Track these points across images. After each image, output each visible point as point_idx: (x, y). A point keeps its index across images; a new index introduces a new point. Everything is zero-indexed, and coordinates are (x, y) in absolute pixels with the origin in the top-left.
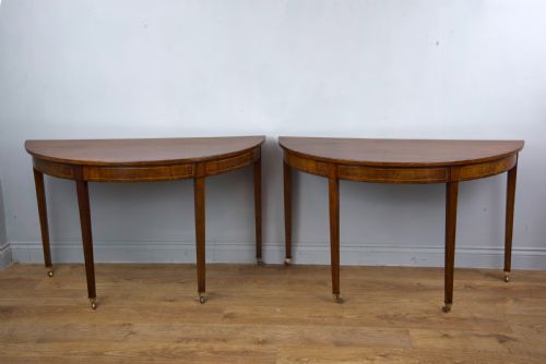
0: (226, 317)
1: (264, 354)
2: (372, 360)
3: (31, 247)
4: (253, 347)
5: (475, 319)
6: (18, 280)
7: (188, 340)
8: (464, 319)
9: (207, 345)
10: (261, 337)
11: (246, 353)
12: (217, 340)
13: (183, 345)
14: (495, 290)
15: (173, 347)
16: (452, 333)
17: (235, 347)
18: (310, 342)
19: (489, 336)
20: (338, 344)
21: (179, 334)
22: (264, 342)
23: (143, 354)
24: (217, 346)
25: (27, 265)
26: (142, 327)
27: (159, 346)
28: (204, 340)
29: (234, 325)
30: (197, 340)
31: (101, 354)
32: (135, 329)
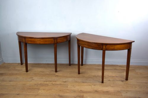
0: (56, 76)
1: (65, 85)
2: (91, 86)
3: (8, 59)
4: (62, 83)
5: (116, 76)
6: (5, 67)
7: (47, 81)
8: (114, 77)
9: (51, 82)
10: (64, 81)
11: (61, 84)
12: (54, 81)
13: (45, 82)
14: (121, 70)
15: (43, 83)
16: (111, 80)
17: (58, 83)
18: (76, 82)
19: (119, 80)
20: (83, 82)
21: (44, 80)
22: (65, 82)
23: (35, 84)
24: (54, 83)
25: (7, 63)
26: (35, 78)
27: (39, 83)
28: (51, 81)
29: (58, 78)
30: (49, 81)
31: (25, 84)
32: (33, 79)
